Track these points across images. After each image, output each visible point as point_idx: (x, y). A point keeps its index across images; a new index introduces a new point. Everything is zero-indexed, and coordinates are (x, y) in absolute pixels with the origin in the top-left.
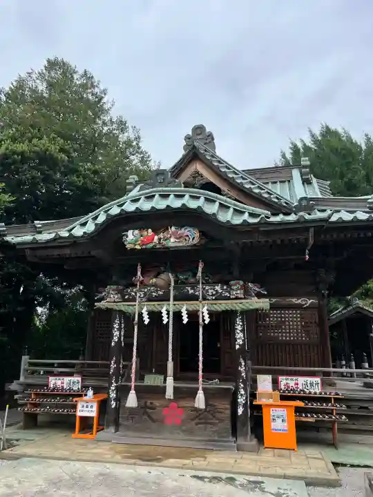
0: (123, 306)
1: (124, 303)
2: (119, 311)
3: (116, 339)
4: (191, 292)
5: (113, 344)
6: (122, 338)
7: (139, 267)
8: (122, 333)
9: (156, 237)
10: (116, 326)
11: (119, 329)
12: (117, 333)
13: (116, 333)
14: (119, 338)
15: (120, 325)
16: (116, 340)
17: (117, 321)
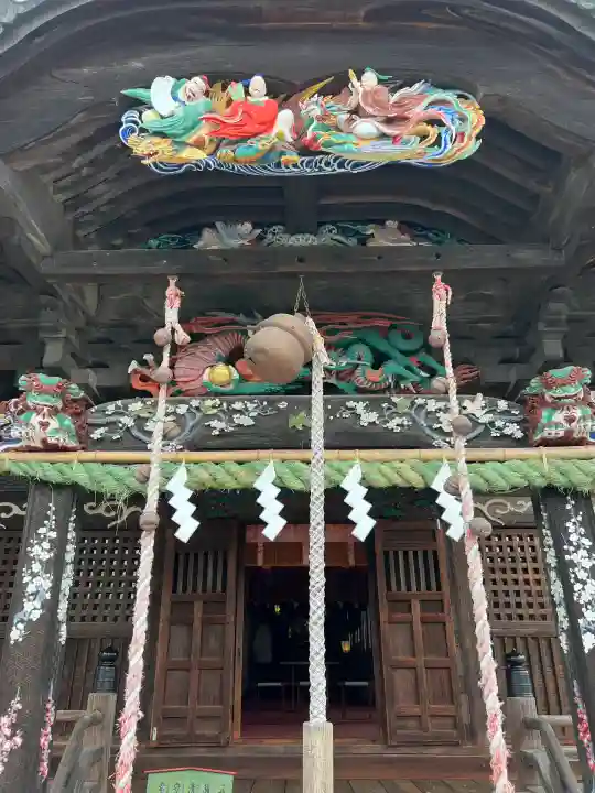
0: (80, 468)
1: (90, 455)
2: (59, 487)
3: (32, 610)
4: (368, 417)
5: (16, 634)
6: (64, 606)
7: (172, 290)
8: (66, 584)
9: (285, 118)
10: (40, 552)
11: (55, 566)
12: (44, 583)
13: (36, 582)
14: (51, 607)
15: (59, 546)
16: (36, 616)
17: (48, 531)
